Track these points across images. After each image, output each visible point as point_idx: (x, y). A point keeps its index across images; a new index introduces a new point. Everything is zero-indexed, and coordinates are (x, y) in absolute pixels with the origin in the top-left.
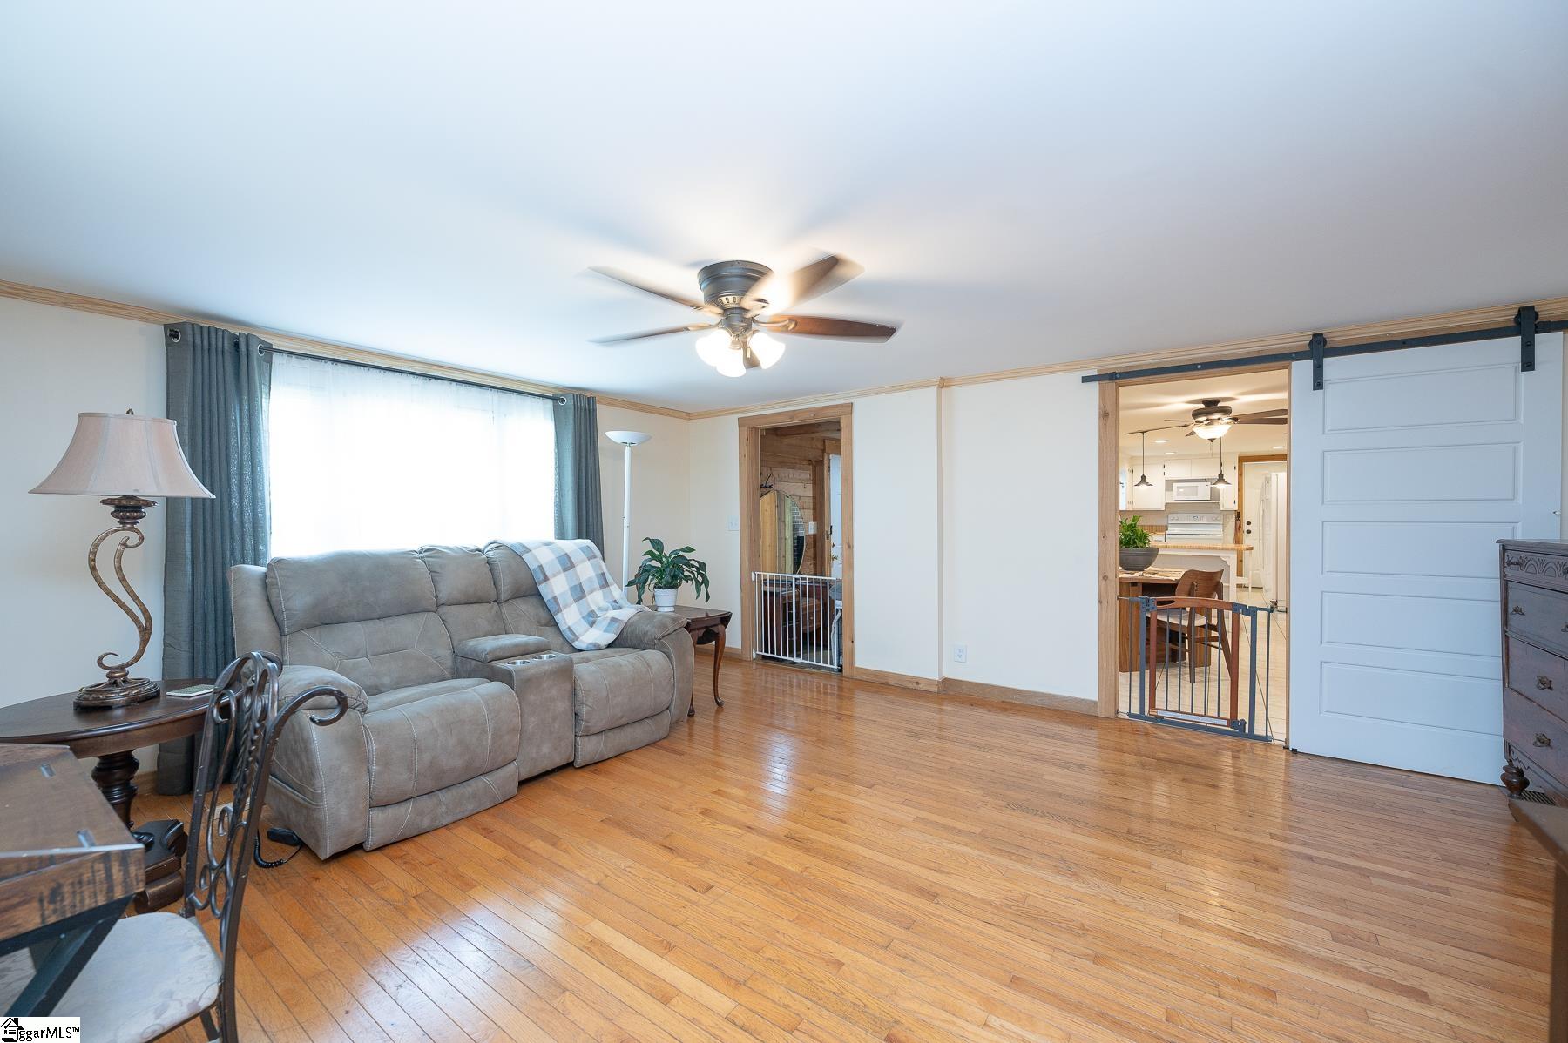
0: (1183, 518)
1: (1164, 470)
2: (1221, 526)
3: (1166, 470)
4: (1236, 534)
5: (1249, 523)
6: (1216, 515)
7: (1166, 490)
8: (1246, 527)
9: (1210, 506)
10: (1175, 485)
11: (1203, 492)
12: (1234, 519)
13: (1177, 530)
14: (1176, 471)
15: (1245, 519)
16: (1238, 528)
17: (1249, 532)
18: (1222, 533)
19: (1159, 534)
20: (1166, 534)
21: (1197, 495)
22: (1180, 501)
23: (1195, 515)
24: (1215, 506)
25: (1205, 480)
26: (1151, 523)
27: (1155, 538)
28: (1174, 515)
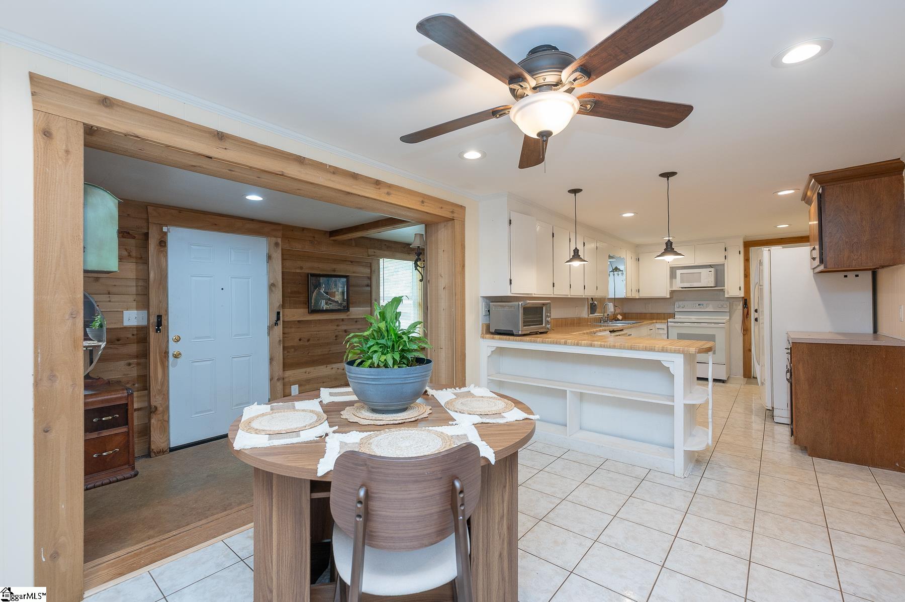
0: (689, 306)
4: (744, 322)
5: (756, 311)
6: (722, 303)
7: (670, 278)
8: (754, 315)
9: (716, 292)
11: (705, 278)
12: (740, 307)
15: (753, 306)
16: (746, 315)
17: (757, 320)
18: (729, 321)
19: (662, 322)
20: (668, 322)
21: (700, 282)
22: (685, 288)
23: (700, 302)
24: (721, 293)
25: (711, 266)
26: (659, 311)
27: (658, 326)
28: (681, 303)
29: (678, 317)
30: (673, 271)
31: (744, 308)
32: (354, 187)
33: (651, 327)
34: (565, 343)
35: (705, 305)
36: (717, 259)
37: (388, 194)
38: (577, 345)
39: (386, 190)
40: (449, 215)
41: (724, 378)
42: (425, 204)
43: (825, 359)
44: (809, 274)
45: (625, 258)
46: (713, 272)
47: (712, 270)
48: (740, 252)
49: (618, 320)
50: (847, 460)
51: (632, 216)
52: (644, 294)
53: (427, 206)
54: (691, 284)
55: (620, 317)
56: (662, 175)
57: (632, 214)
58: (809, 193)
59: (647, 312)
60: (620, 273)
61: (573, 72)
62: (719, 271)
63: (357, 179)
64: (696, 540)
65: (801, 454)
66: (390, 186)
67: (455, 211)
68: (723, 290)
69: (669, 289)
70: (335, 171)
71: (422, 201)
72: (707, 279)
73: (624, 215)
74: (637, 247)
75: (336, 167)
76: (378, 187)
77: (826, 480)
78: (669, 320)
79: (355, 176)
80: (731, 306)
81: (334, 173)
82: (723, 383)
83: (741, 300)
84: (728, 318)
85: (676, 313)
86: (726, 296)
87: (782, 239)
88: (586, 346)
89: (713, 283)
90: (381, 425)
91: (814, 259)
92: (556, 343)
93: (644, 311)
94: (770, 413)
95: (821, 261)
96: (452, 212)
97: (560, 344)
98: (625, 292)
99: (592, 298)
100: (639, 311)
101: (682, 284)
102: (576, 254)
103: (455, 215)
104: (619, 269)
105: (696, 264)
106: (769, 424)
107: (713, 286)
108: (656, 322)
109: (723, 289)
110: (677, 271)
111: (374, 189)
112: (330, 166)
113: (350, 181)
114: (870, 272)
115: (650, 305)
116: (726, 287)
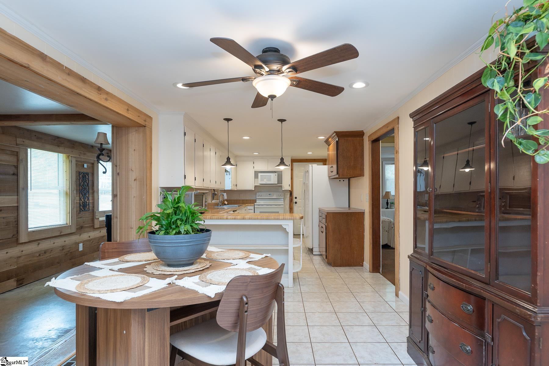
0: (265, 195)
1: (253, 165)
2: (283, 199)
3: (255, 165)
4: (290, 205)
5: (296, 198)
6: (281, 193)
7: (255, 178)
8: (295, 200)
9: (276, 188)
10: (260, 174)
11: (273, 179)
12: (289, 196)
13: (262, 202)
14: (261, 166)
15: (295, 195)
16: (291, 200)
17: (296, 203)
18: (283, 204)
19: (251, 205)
20: (254, 205)
21: (271, 181)
22: (262, 184)
23: (270, 193)
24: (280, 188)
25: (275, 172)
26: (247, 198)
27: (249, 207)
28: (259, 193)
29: (258, 202)
30: (256, 174)
31: (290, 196)
32: (84, 89)
33: (245, 208)
34: (227, 219)
35: (272, 194)
37: (106, 99)
38: (235, 219)
39: (105, 96)
40: (142, 123)
42: (129, 112)
44: (326, 178)
46: (277, 176)
47: (276, 174)
48: (289, 165)
49: (225, 204)
50: (346, 266)
51: (248, 139)
52: (240, 188)
53: (130, 114)
54: (265, 182)
55: (226, 203)
56: (279, 120)
57: (248, 138)
58: (330, 139)
59: (240, 199)
60: (228, 173)
61: (288, 68)
62: (280, 175)
63: (85, 83)
64: (313, 311)
65: (330, 267)
66: (108, 93)
67: (147, 121)
68: (281, 186)
69: (254, 185)
70: (70, 73)
71: (128, 109)
73: (244, 138)
74: (236, 157)
75: (71, 70)
76: (100, 92)
77: (343, 275)
79: (83, 80)
80: (284, 194)
81: (69, 74)
83: (289, 191)
84: (283, 202)
85: (257, 199)
86: (283, 189)
87: (307, 159)
88: (241, 219)
90: (190, 273)
91: (332, 172)
92: (221, 219)
93: (238, 198)
94: (311, 250)
95: (337, 173)
96: (145, 121)
97: (223, 219)
98: (231, 186)
99: (214, 190)
100: (235, 199)
101: (261, 182)
102: (228, 160)
103: (147, 123)
104: (227, 171)
105: (268, 170)
106: (312, 256)
107: (276, 183)
108: (248, 205)
110: (258, 173)
111: (97, 93)
112: (66, 67)
113: (80, 84)
114: (348, 179)
115: (242, 195)
116: (283, 185)
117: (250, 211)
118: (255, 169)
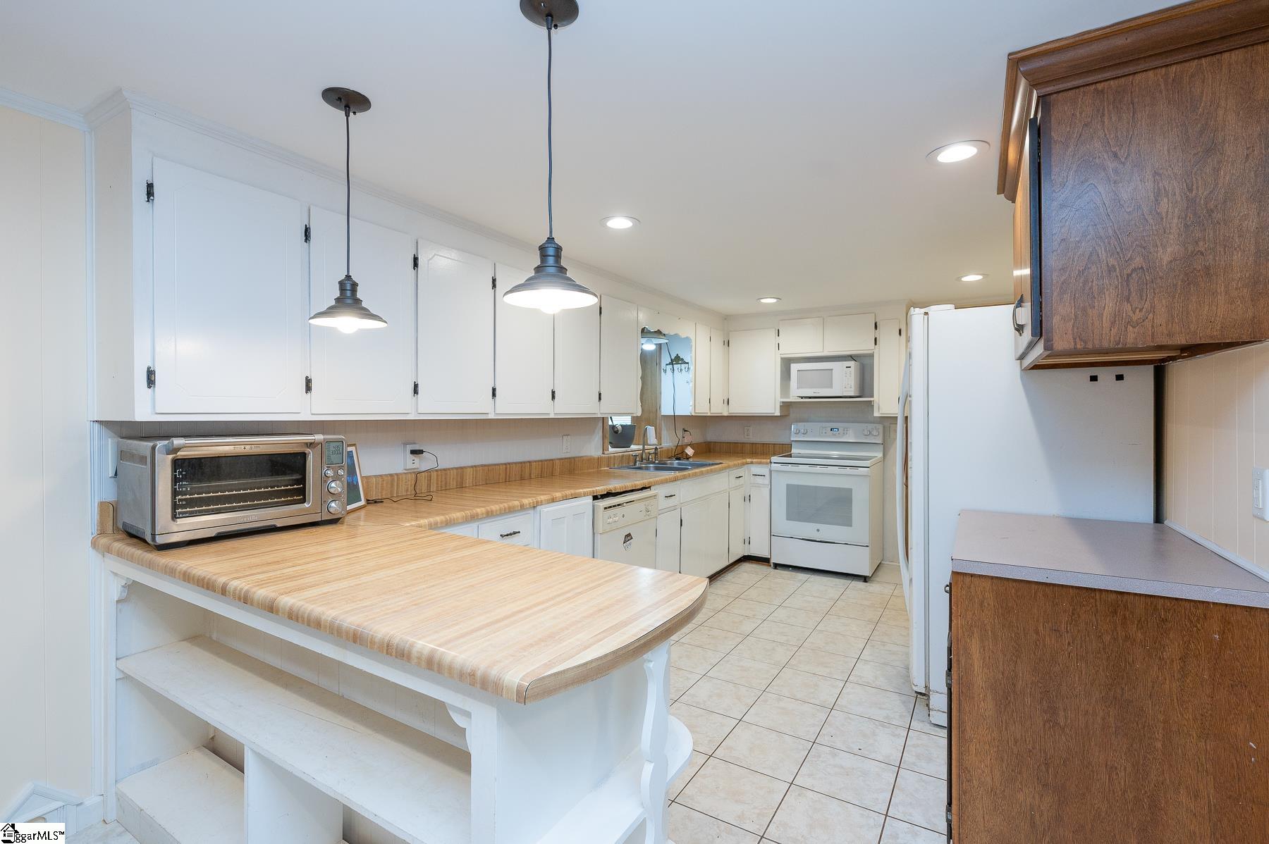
0: (816, 431)
1: (777, 340)
3: (781, 340)
6: (870, 426)
7: (781, 377)
10: (795, 367)
14: (801, 342)
19: (760, 463)
20: (773, 462)
21: (831, 387)
22: (810, 398)
23: (833, 425)
24: (868, 409)
25: (851, 358)
26: (766, 439)
27: (756, 469)
28: (801, 426)
29: (797, 453)
30: (785, 365)
33: (740, 472)
35: (841, 431)
36: (860, 345)
41: (867, 573)
43: (1041, 628)
45: (693, 338)
46: (852, 369)
47: (852, 363)
48: (900, 331)
52: (737, 409)
54: (814, 390)
55: (690, 452)
60: (683, 367)
62: (865, 368)
68: (870, 404)
69: (780, 400)
72: (843, 381)
74: (725, 319)
78: (774, 459)
82: (865, 581)
84: (880, 455)
85: (793, 443)
86: (876, 414)
89: (853, 389)
91: (1019, 329)
93: (741, 439)
94: (923, 698)
98: (691, 403)
100: (732, 439)
101: (800, 390)
104: (682, 359)
105: (826, 353)
106: (918, 728)
107: (852, 394)
108: (752, 463)
109: (871, 401)
110: (792, 365)
114: (1151, 368)
115: (751, 428)
116: (875, 398)
117: (759, 480)
118: (782, 351)
